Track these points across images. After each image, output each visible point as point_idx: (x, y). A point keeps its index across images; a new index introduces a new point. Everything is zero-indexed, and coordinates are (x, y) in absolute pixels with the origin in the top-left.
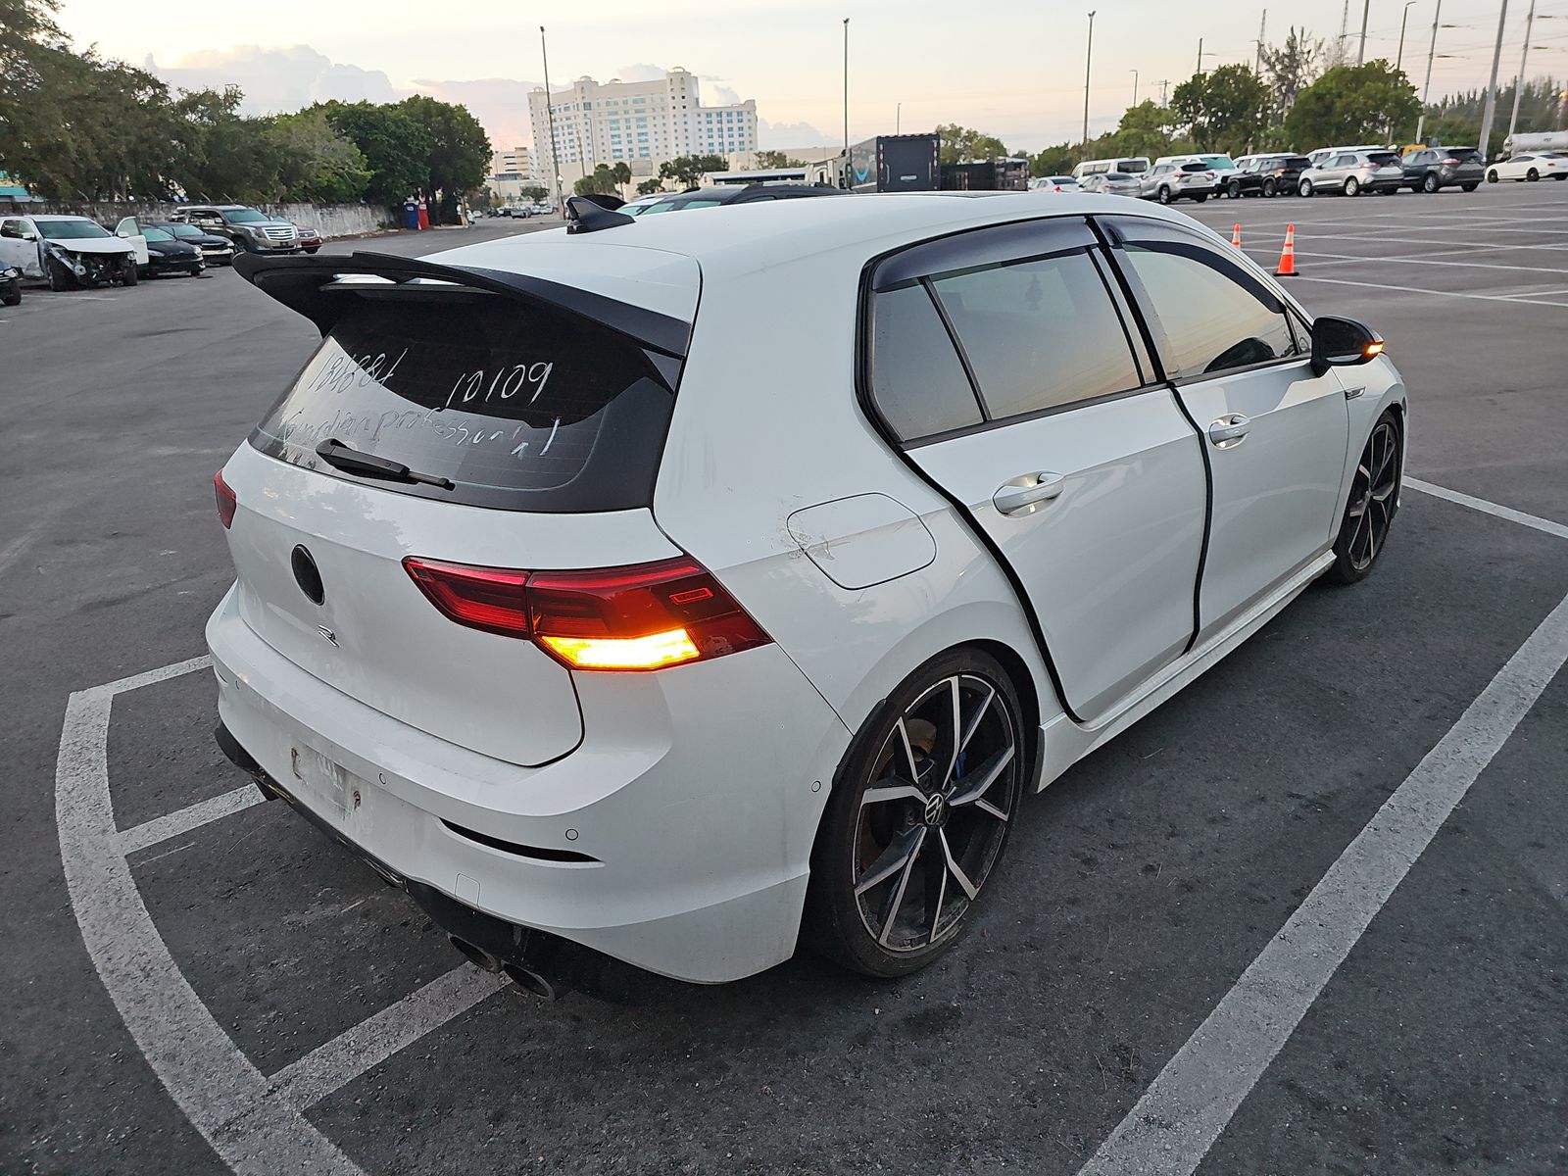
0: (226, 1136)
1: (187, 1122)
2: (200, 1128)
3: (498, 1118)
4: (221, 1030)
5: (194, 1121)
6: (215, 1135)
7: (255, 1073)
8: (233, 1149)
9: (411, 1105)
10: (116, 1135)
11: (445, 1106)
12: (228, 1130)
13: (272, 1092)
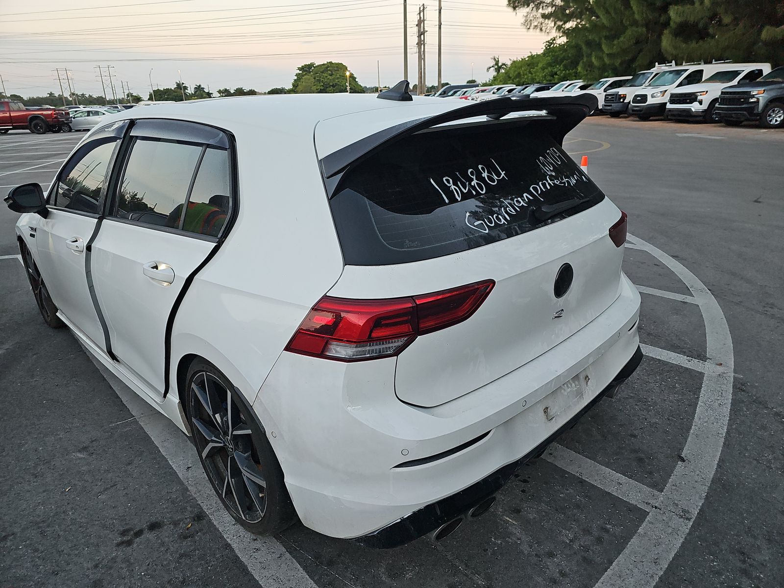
0: (687, 515)
1: (689, 534)
2: (689, 526)
3: (635, 436)
4: (628, 546)
5: (687, 531)
6: (689, 519)
7: (648, 518)
8: (692, 509)
9: (640, 460)
10: (713, 561)
11: (635, 451)
12: (685, 515)
13: (656, 507)
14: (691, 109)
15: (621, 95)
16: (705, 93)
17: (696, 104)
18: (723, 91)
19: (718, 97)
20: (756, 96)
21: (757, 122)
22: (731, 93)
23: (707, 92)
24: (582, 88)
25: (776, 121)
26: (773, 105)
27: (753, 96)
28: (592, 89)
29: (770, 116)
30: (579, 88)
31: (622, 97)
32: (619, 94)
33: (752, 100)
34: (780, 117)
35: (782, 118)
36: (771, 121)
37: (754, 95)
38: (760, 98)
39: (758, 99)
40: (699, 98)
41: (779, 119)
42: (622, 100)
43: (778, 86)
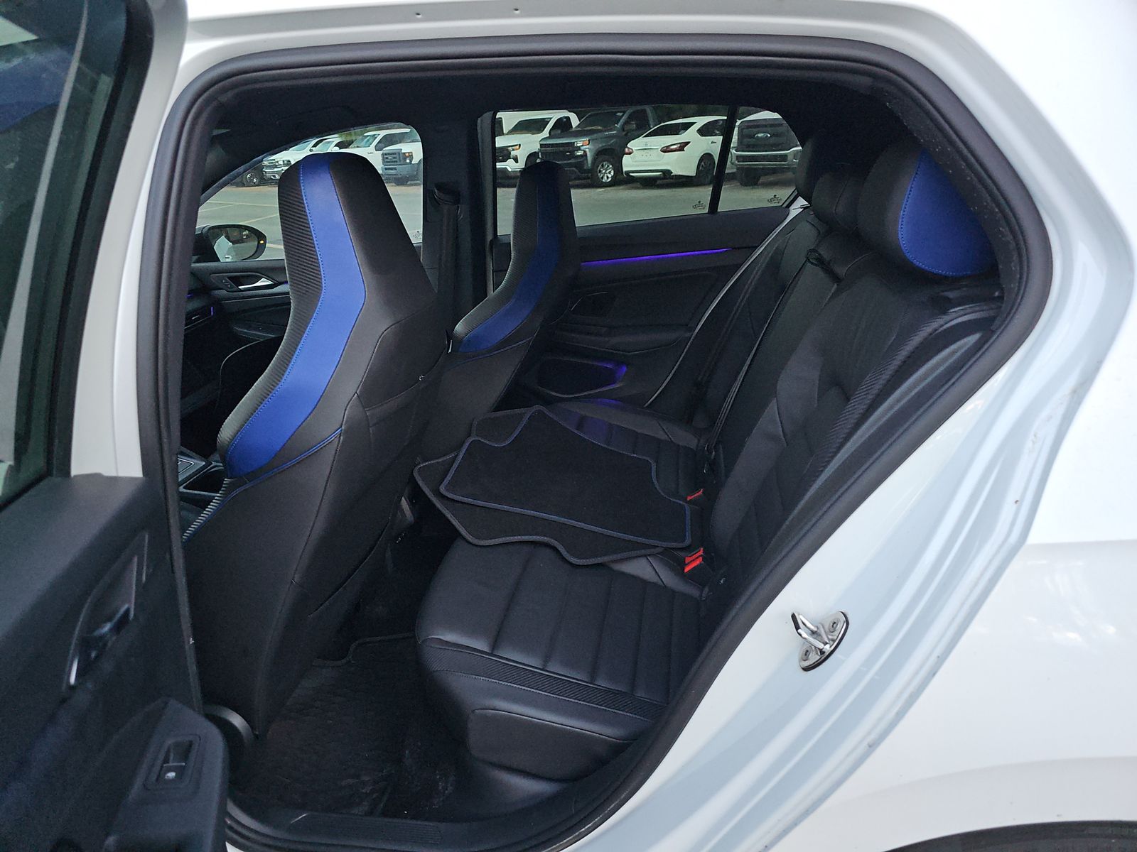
14: (506, 168)
15: (404, 153)
16: (518, 147)
17: (511, 162)
18: (541, 143)
19: (537, 150)
20: (582, 148)
21: (589, 181)
22: (552, 145)
23: (520, 145)
24: (339, 145)
25: (608, 178)
26: (600, 159)
27: (579, 149)
28: (358, 147)
29: (600, 171)
30: (335, 146)
31: (407, 157)
32: (403, 151)
33: (578, 154)
34: (610, 172)
35: (612, 173)
36: (602, 178)
37: (579, 147)
38: (587, 150)
39: (585, 152)
40: (513, 153)
41: (610, 176)
42: (408, 161)
43: (600, 135)
